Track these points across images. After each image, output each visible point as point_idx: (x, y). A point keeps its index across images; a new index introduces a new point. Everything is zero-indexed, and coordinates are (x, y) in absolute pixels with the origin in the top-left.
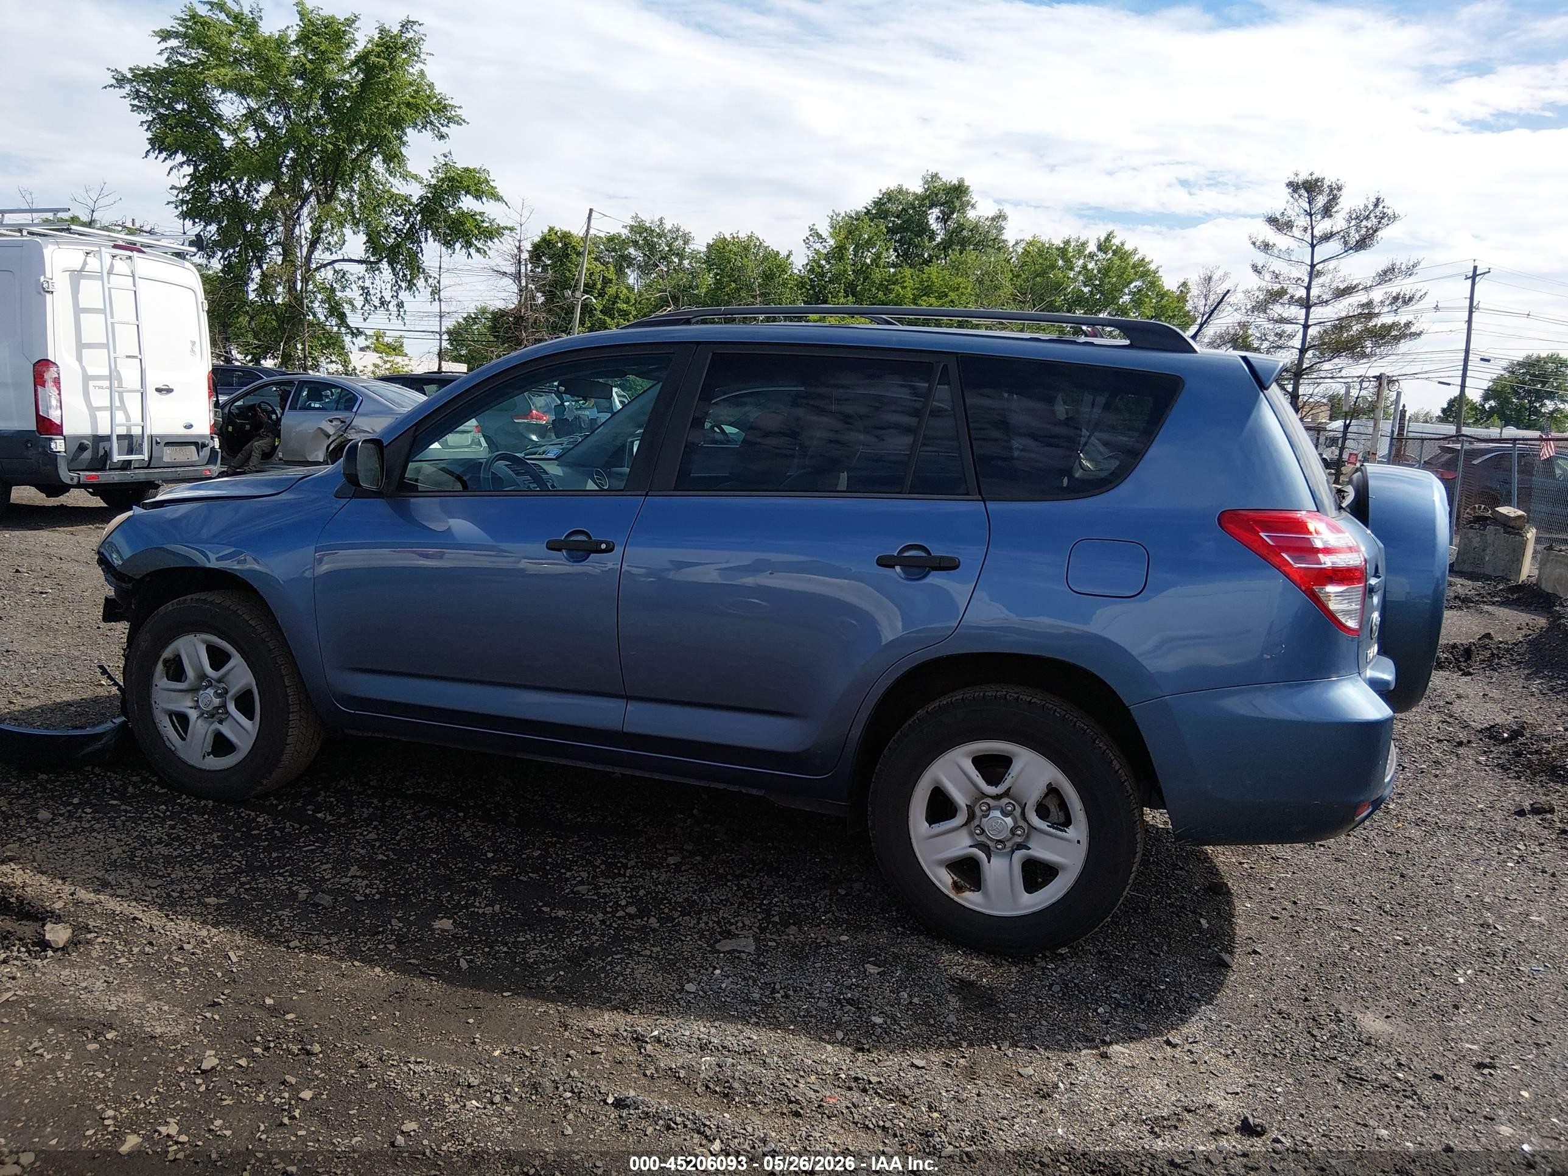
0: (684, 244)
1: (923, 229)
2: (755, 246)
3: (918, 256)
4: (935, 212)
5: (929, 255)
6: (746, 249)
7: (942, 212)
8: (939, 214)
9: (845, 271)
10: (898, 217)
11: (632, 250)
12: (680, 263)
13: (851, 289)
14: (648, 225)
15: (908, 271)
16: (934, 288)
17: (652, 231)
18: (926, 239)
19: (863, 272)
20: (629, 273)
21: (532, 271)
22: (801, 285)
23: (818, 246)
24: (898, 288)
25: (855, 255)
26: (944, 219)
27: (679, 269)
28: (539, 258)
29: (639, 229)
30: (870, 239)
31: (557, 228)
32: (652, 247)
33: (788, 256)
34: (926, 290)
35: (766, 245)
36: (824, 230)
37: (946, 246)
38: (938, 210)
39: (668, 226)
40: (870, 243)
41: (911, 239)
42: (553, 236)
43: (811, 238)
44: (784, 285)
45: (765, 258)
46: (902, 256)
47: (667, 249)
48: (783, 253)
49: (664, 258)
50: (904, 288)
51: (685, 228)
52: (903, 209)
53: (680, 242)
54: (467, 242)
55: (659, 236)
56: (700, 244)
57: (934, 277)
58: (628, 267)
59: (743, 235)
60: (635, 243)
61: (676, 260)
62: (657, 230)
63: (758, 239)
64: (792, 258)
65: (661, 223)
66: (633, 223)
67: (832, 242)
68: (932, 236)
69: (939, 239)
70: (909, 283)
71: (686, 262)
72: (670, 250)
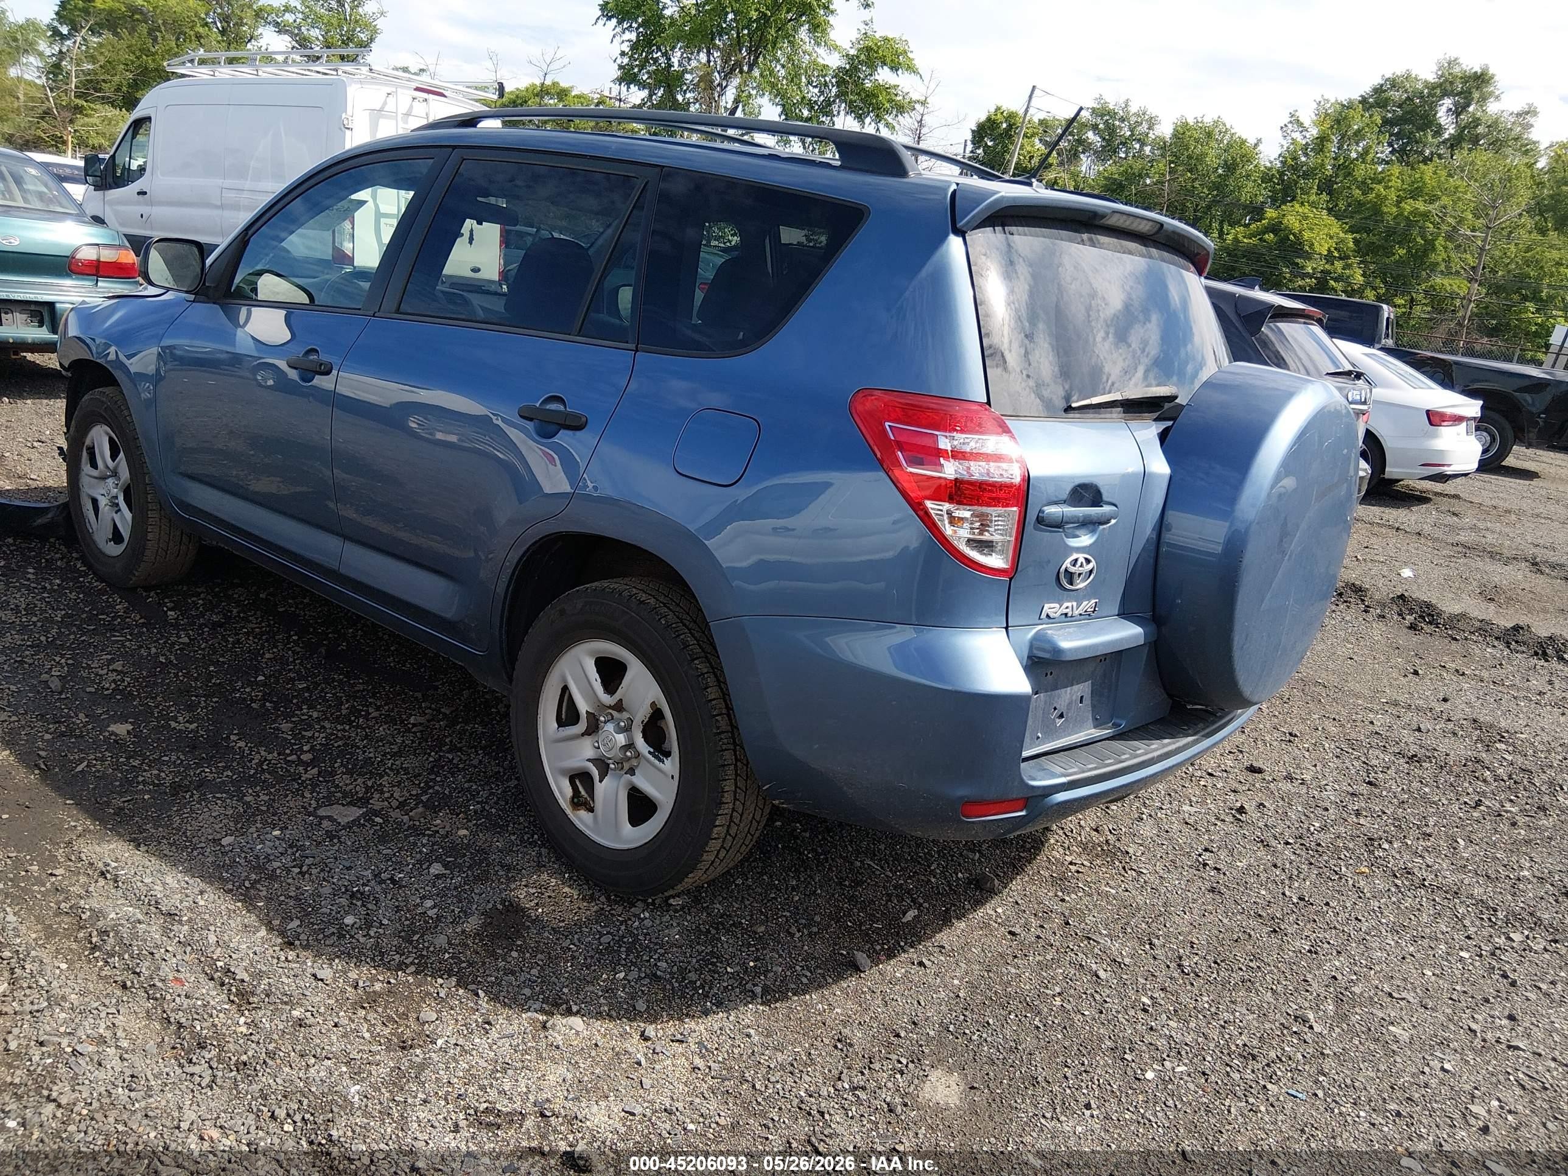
0: (1149, 129)
1: (1428, 122)
2: (1220, 132)
3: (1416, 152)
4: (1448, 102)
5: (1432, 154)
6: (1209, 135)
7: (1455, 104)
8: (1451, 106)
9: (1323, 165)
10: (1400, 106)
11: (1090, 134)
12: (1141, 149)
13: (1327, 186)
14: (1111, 107)
15: (1396, 169)
16: (1426, 190)
17: (1115, 114)
18: (1430, 134)
19: (1345, 168)
20: (1085, 159)
21: (972, 152)
22: (1267, 178)
23: (1297, 136)
24: (1380, 188)
25: (1339, 149)
26: (1458, 111)
27: (1140, 155)
28: (981, 138)
29: (1104, 112)
30: (1359, 131)
31: (1004, 108)
32: (1111, 130)
33: (1256, 145)
34: (1415, 192)
35: (1233, 131)
36: (1307, 117)
37: (1454, 143)
38: (1450, 101)
39: (1133, 109)
40: (1359, 135)
41: (1412, 133)
42: (999, 116)
43: (1290, 126)
44: (1248, 176)
45: (1230, 146)
46: (1398, 152)
47: (1128, 133)
48: (1252, 141)
49: (1124, 144)
50: (1386, 188)
51: (1152, 111)
52: (1408, 98)
53: (1145, 125)
54: (877, 116)
55: (1122, 120)
56: (1165, 130)
57: (1427, 179)
58: (1083, 153)
59: (1208, 120)
60: (1095, 127)
61: (1137, 146)
62: (1121, 112)
63: (1224, 125)
64: (1261, 147)
65: (1126, 106)
66: (1095, 106)
67: (1314, 132)
68: (1439, 130)
69: (1446, 136)
70: (1396, 183)
71: (1147, 149)
72: (1132, 135)
